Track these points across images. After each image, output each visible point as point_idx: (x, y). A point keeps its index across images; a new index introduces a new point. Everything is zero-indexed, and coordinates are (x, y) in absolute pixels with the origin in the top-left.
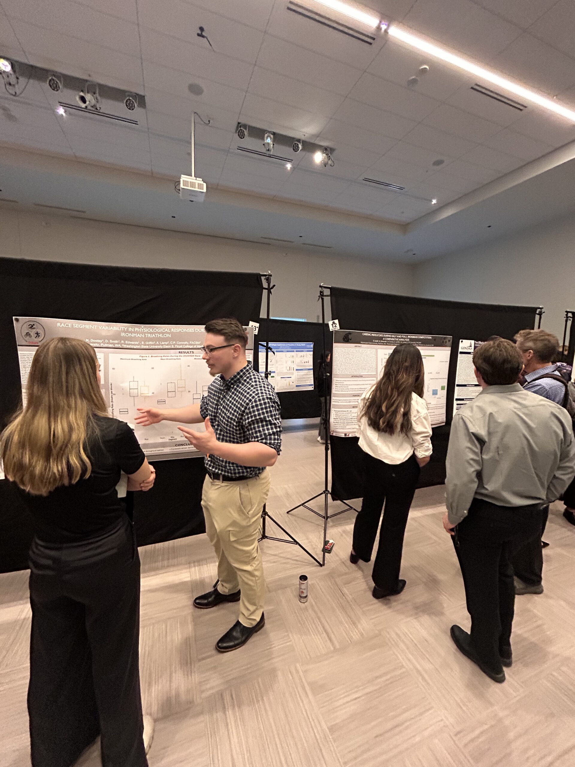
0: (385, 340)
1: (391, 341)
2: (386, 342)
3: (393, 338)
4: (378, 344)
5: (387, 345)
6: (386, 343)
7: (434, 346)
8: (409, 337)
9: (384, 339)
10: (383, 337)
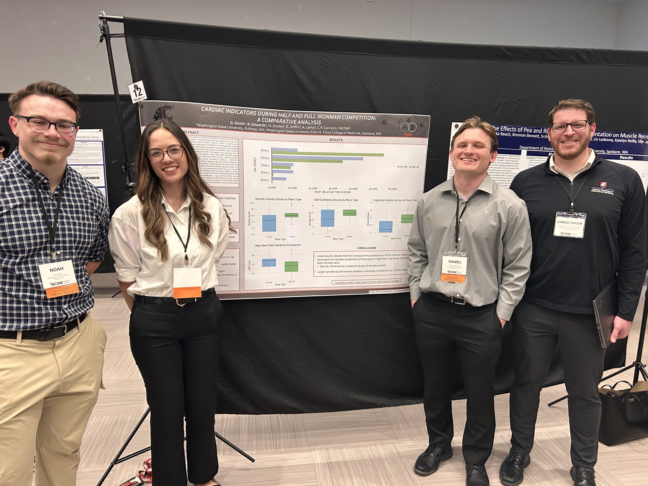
0: (262, 123)
1: (277, 124)
2: (263, 125)
3: (283, 118)
4: (244, 129)
5: (266, 132)
6: (265, 128)
7: (382, 135)
8: (320, 116)
9: (259, 120)
10: (257, 117)
